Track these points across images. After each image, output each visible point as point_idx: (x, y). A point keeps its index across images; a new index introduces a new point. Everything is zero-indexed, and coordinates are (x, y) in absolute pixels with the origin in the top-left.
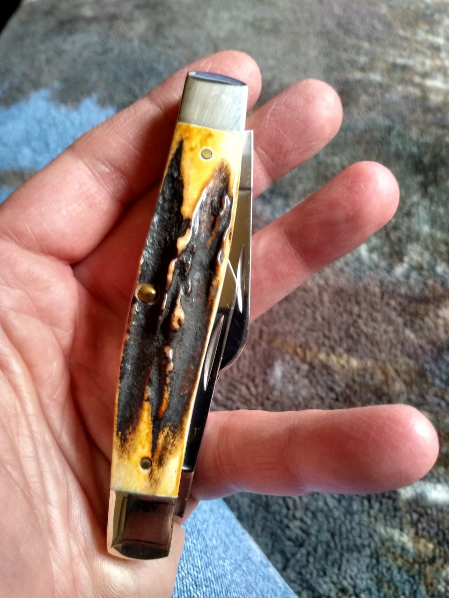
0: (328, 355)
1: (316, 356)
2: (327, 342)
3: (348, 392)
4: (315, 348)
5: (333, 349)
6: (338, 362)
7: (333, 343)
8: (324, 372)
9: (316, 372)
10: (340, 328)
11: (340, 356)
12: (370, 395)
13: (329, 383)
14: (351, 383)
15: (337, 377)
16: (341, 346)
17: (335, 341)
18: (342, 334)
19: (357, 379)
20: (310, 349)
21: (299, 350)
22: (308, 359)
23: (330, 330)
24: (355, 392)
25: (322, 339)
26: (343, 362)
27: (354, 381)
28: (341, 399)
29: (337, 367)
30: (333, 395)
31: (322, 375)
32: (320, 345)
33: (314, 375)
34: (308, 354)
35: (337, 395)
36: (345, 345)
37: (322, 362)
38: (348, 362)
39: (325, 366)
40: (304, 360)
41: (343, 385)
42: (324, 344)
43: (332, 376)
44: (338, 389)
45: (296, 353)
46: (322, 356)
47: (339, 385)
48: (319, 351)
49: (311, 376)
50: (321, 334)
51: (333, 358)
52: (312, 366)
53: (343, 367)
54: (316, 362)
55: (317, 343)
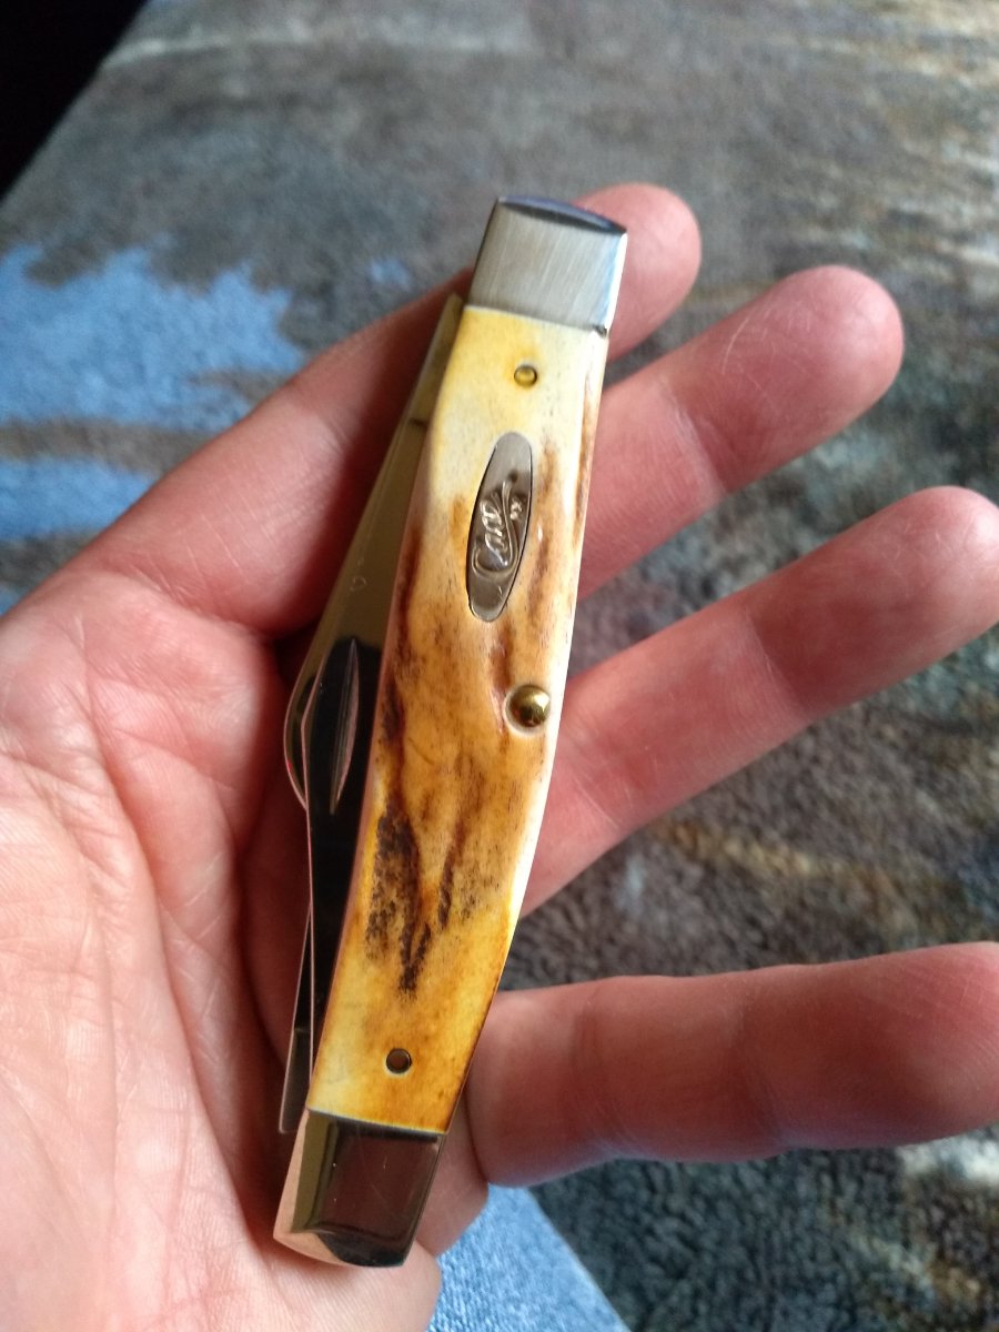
0: (746, 845)
1: (720, 848)
2: (743, 816)
3: (790, 929)
4: (717, 828)
5: (757, 833)
6: (767, 859)
7: (756, 818)
8: (738, 883)
9: (719, 883)
10: (772, 787)
11: (772, 848)
12: (838, 937)
13: (749, 909)
14: (797, 909)
15: (765, 895)
16: (774, 826)
17: (763, 815)
18: (779, 799)
19: (810, 900)
20: (707, 832)
21: (682, 833)
22: (703, 851)
23: (750, 789)
24: (805, 930)
25: (732, 810)
26: (779, 861)
27: (802, 904)
28: (774, 944)
29: (766, 874)
30: (755, 936)
31: (732, 888)
32: (729, 823)
33: (714, 889)
34: (703, 842)
35: (765, 935)
36: (783, 824)
37: (731, 860)
38: (790, 861)
39: (741, 872)
40: (692, 856)
41: (778, 913)
42: (736, 821)
43: (755, 893)
44: (767, 922)
45: (675, 840)
46: (734, 848)
47: (770, 914)
48: (726, 836)
49: (708, 891)
50: (730, 798)
51: (758, 853)
52: (710, 869)
53: (778, 873)
54: (720, 861)
55: (721, 817)
